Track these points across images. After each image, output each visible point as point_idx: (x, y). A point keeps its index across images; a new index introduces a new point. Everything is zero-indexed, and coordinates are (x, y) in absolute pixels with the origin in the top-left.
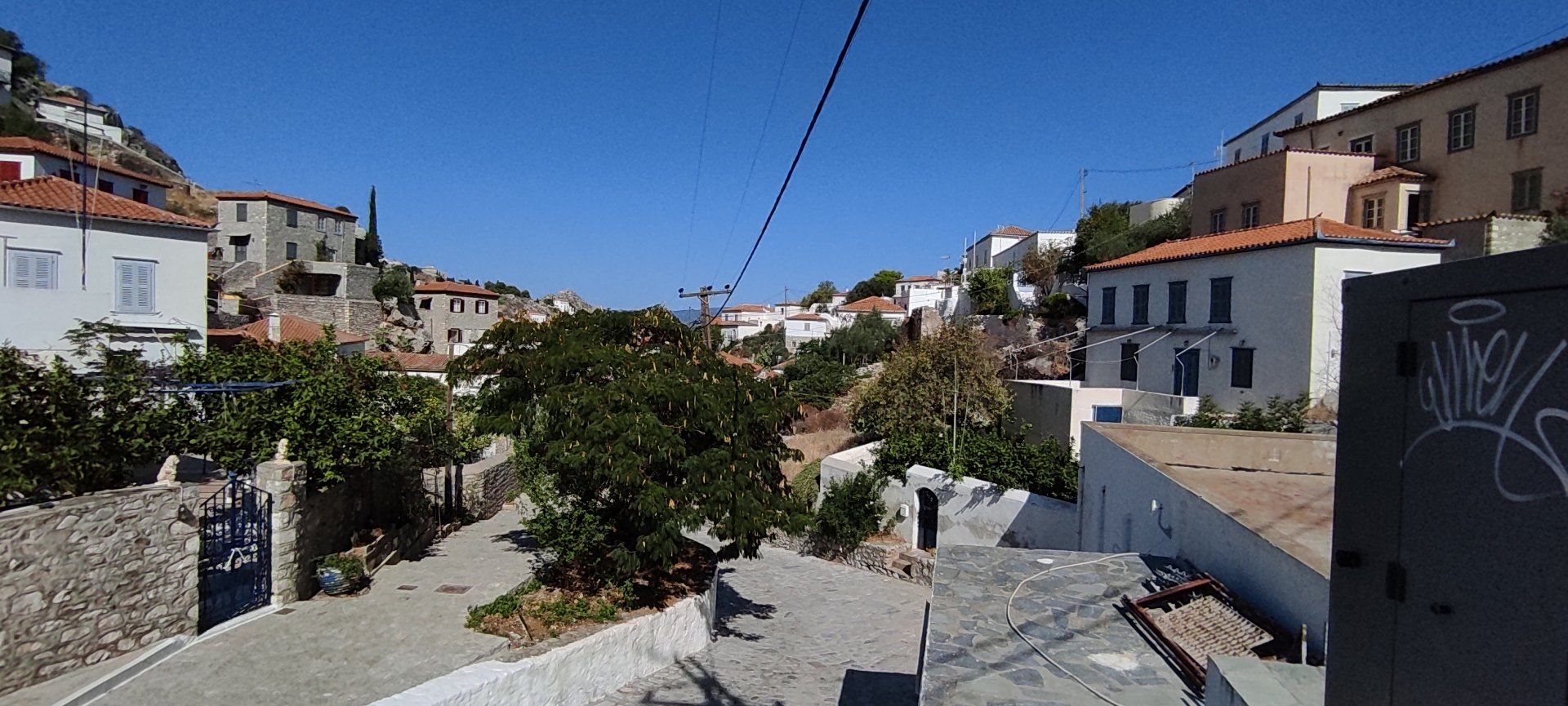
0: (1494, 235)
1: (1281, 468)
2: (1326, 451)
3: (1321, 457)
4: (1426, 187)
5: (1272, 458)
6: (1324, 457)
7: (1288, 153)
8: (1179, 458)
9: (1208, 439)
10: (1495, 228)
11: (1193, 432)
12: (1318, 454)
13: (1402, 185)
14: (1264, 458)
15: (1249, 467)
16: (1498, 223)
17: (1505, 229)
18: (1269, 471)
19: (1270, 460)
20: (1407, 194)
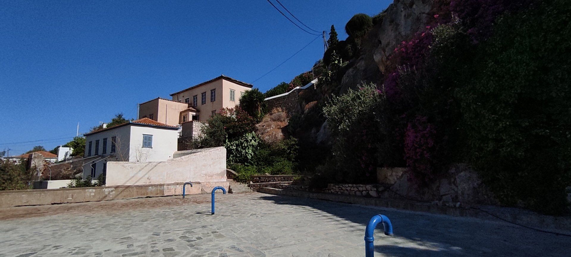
0: (194, 126)
1: (73, 201)
2: (91, 193)
3: (89, 195)
4: (197, 114)
5: (69, 197)
6: (90, 195)
7: (159, 99)
8: (26, 203)
9: (40, 193)
10: (194, 124)
11: (33, 191)
12: (88, 194)
13: (190, 112)
14: (66, 198)
15: (59, 202)
16: (195, 123)
17: (197, 125)
18: (68, 203)
19: (68, 198)
20: (192, 115)
